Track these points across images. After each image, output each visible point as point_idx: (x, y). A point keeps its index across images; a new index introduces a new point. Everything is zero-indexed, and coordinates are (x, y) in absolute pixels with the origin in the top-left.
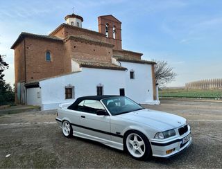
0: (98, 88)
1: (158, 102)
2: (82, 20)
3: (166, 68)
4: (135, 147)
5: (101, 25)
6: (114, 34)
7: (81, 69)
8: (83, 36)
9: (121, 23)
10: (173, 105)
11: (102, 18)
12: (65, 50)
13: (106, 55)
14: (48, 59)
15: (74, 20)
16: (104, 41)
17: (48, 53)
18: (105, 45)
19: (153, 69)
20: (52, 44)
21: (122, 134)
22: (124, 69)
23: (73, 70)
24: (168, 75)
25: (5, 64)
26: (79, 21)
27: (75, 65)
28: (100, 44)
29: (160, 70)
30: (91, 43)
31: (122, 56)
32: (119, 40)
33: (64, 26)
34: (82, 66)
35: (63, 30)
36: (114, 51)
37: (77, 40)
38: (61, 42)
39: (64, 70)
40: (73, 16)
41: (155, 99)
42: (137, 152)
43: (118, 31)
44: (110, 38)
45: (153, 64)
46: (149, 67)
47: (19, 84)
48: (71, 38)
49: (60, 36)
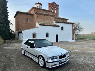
0: (46, 34)
1: (74, 41)
2: (42, 5)
3: (79, 25)
4: (41, 62)
5: (50, 7)
6: (55, 11)
8: (42, 12)
9: (58, 6)
10: (81, 42)
11: (50, 4)
12: (34, 18)
13: (51, 20)
14: (27, 22)
15: (38, 5)
16: (51, 14)
17: (27, 19)
18: (51, 16)
19: (73, 26)
20: (29, 16)
21: (38, 56)
22: (59, 26)
23: (37, 27)
24: (80, 29)
25: (12, 24)
26: (41, 5)
27: (37, 25)
28: (49, 15)
29: (76, 27)
30: (45, 15)
31: (58, 20)
32: (57, 13)
33: (34, 8)
34: (40, 25)
35: (33, 9)
36: (54, 18)
37: (38, 14)
38: (32, 15)
39: (33, 26)
40: (38, 3)
41: (73, 39)
42: (42, 64)
43: (57, 9)
44: (54, 12)
45: (72, 24)
48: (36, 13)
49: (32, 12)
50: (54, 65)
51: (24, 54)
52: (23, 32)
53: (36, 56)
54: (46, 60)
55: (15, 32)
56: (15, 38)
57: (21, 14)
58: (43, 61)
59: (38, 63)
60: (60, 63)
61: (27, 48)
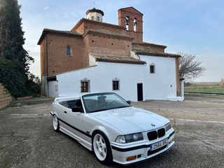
0: (114, 82)
1: (181, 99)
2: (103, 14)
3: (194, 61)
4: (100, 149)
5: (122, 18)
6: (135, 27)
7: (97, 63)
8: (103, 31)
9: (142, 15)
11: (122, 11)
12: (84, 44)
13: (124, 49)
14: (69, 53)
15: (95, 14)
16: (123, 34)
17: (68, 47)
18: (124, 38)
19: (177, 64)
20: (72, 39)
21: (91, 134)
22: (143, 63)
23: (90, 65)
24: (195, 69)
25: (31, 59)
26: (100, 15)
27: (92, 60)
28: (119, 38)
29: (187, 64)
30: (109, 36)
31: (142, 49)
32: (140, 32)
33: (84, 21)
34: (98, 60)
35: (83, 24)
36: (133, 44)
37: (95, 34)
38: (81, 37)
39: (83, 64)
40: (94, 10)
41: (179, 94)
42: (102, 155)
43: (139, 23)
44: (131, 31)
45: (177, 57)
46: (173, 61)
47: (43, 77)
48: (89, 33)
49: (80, 31)
50: (135, 157)
51: (58, 130)
52: (58, 77)
53: (87, 134)
54: (113, 143)
55: (40, 78)
56: (39, 92)
57: (55, 36)
58: (104, 145)
59: (93, 153)
60: (150, 153)
61: (65, 112)
